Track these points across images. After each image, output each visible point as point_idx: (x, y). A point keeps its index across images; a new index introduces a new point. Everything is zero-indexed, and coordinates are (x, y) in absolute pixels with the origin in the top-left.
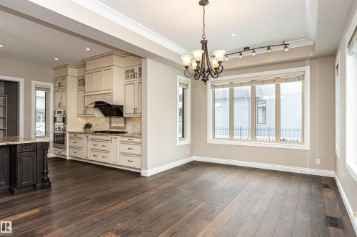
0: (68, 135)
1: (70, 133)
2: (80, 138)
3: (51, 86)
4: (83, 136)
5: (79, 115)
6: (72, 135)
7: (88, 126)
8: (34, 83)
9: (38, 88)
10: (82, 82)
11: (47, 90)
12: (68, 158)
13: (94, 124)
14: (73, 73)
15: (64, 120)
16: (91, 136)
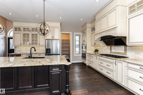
0: (87, 54)
1: (88, 53)
2: (93, 57)
3: (81, 34)
4: (94, 56)
5: (92, 45)
6: (89, 55)
7: (96, 51)
8: (75, 33)
9: (76, 35)
10: (93, 29)
11: (80, 36)
12: (87, 65)
13: (99, 50)
14: (89, 26)
15: (86, 48)
16: (98, 57)
